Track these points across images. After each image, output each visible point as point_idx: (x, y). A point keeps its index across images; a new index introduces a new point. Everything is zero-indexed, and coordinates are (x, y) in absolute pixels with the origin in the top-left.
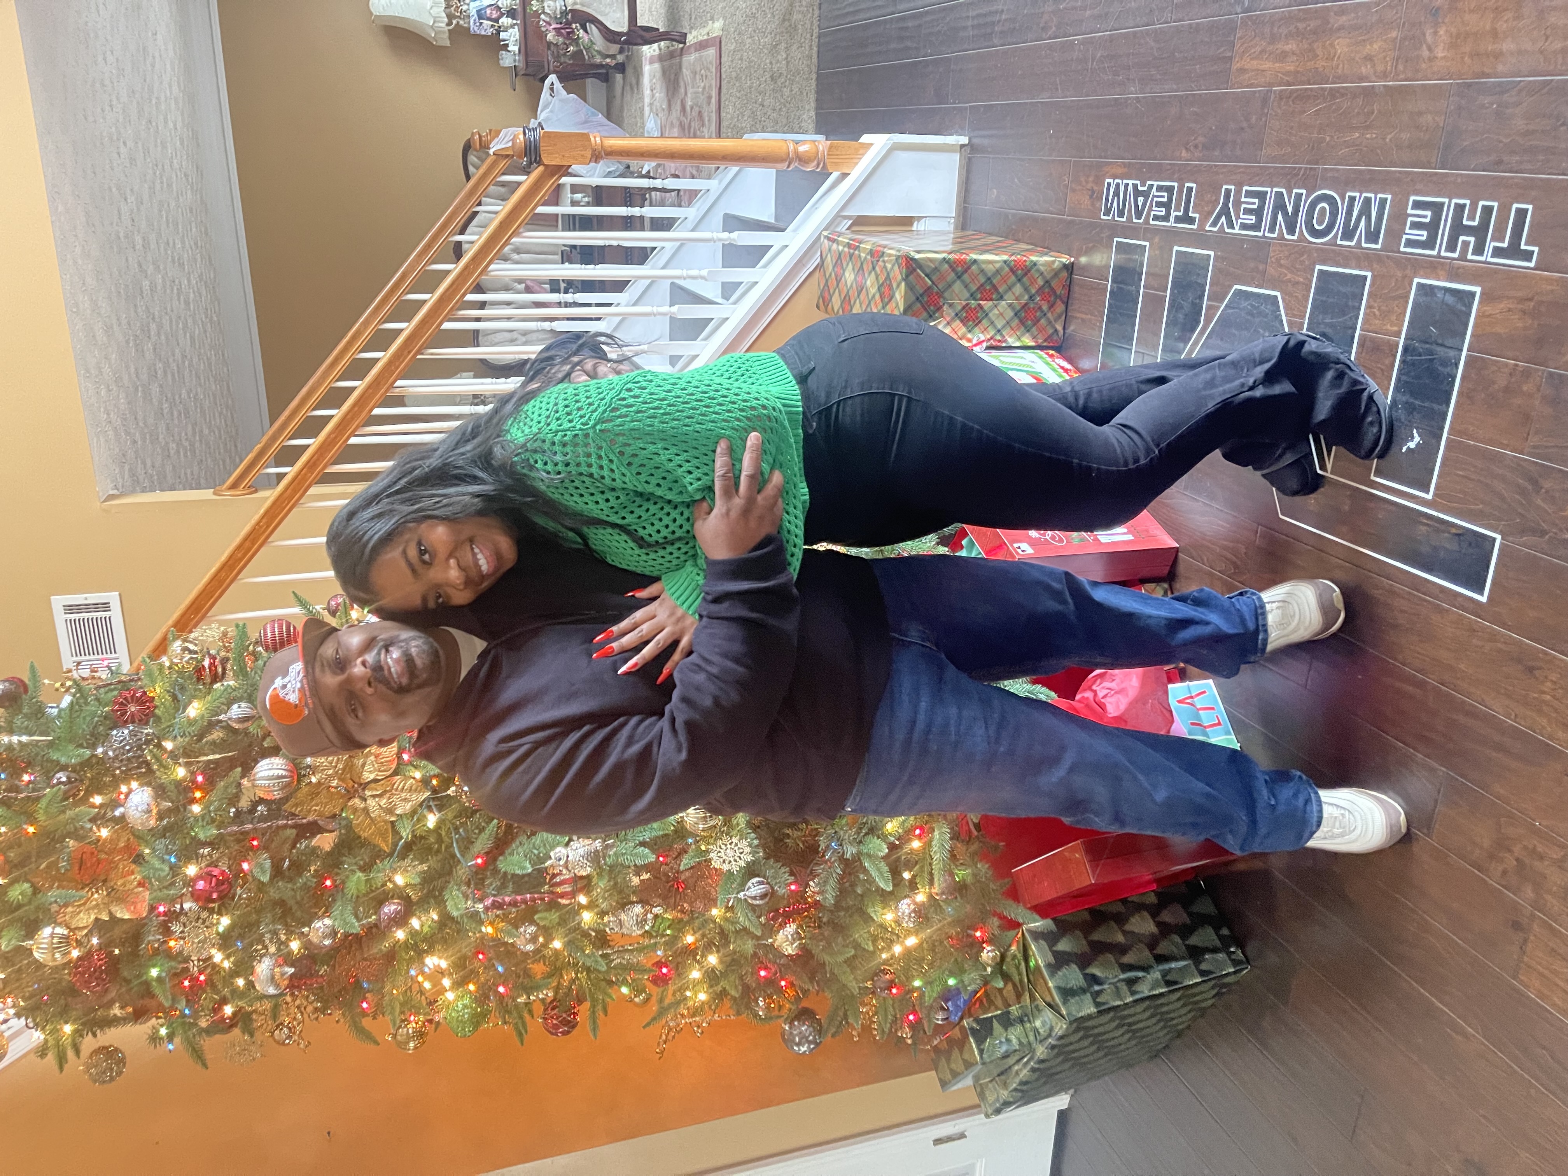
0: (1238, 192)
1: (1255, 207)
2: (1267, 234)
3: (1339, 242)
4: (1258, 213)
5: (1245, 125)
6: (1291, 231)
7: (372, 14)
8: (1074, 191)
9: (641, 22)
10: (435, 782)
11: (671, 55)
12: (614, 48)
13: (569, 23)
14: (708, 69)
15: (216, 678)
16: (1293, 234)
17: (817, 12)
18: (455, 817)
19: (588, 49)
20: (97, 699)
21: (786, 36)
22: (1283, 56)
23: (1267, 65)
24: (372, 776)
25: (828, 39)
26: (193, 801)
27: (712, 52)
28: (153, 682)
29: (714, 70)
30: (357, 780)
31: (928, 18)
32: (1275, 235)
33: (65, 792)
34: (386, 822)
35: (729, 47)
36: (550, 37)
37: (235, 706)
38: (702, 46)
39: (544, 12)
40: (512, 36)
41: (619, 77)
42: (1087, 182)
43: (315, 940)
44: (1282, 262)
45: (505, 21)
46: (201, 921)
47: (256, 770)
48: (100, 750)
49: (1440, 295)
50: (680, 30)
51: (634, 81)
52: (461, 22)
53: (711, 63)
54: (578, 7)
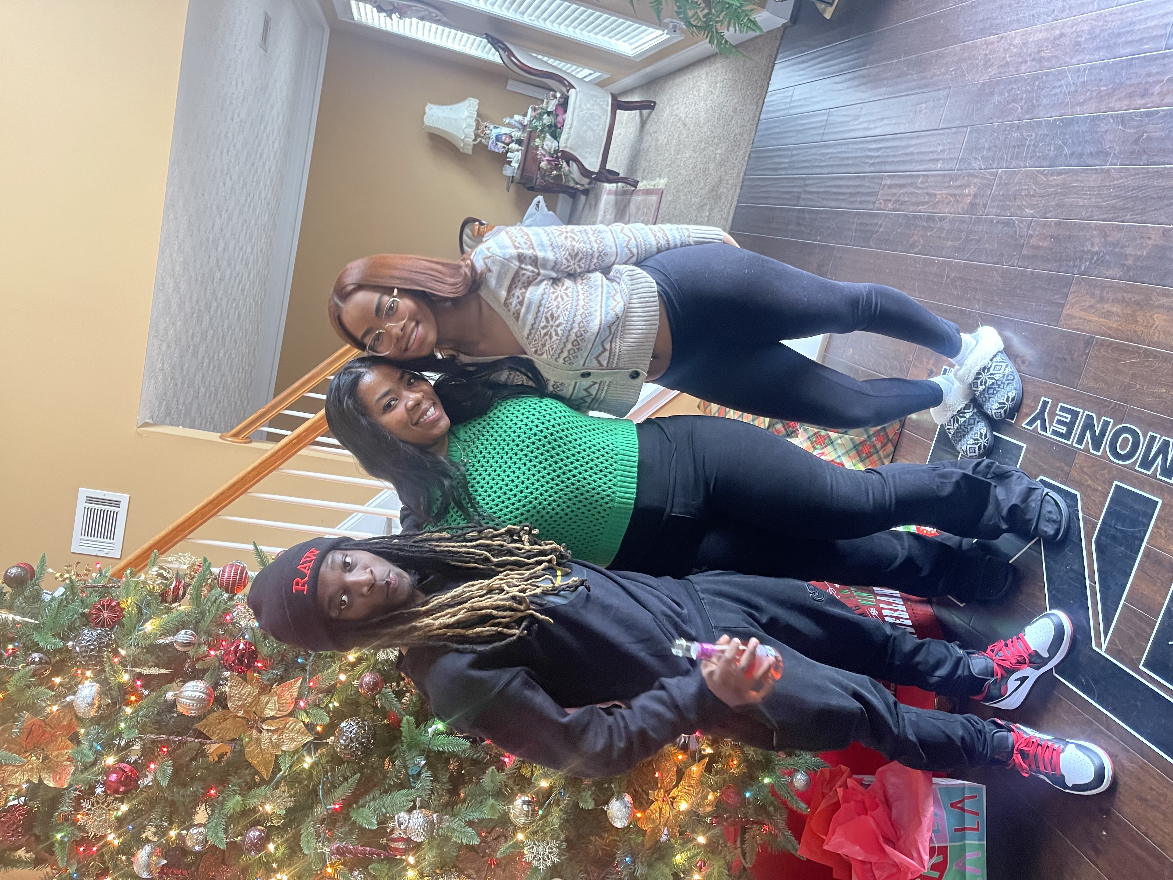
0: (1055, 405)
1: (1068, 421)
2: (1074, 444)
3: (1137, 468)
4: (1070, 426)
5: (1068, 357)
6: (1097, 447)
7: (424, 123)
8: (915, 366)
9: (608, 167)
10: (319, 729)
11: (625, 193)
12: (585, 181)
13: (557, 158)
14: (649, 209)
15: (176, 599)
16: (1098, 451)
17: (738, 191)
18: (327, 762)
19: (566, 176)
20: (82, 601)
21: (712, 201)
22: (1108, 315)
23: (1094, 318)
24: (271, 714)
25: (743, 211)
26: (128, 703)
27: (654, 198)
28: (128, 595)
29: (653, 211)
30: (258, 713)
31: (823, 216)
32: (1082, 447)
33: (35, 671)
34: (271, 754)
35: (668, 197)
36: (543, 164)
37: (183, 632)
38: (648, 192)
39: (542, 148)
40: (516, 156)
41: (583, 198)
42: (928, 363)
43: (189, 843)
44: (1085, 469)
45: (514, 146)
46: (106, 804)
47: (183, 689)
48: (70, 643)
50: (634, 177)
51: (593, 203)
52: (483, 141)
53: (652, 205)
54: (567, 150)
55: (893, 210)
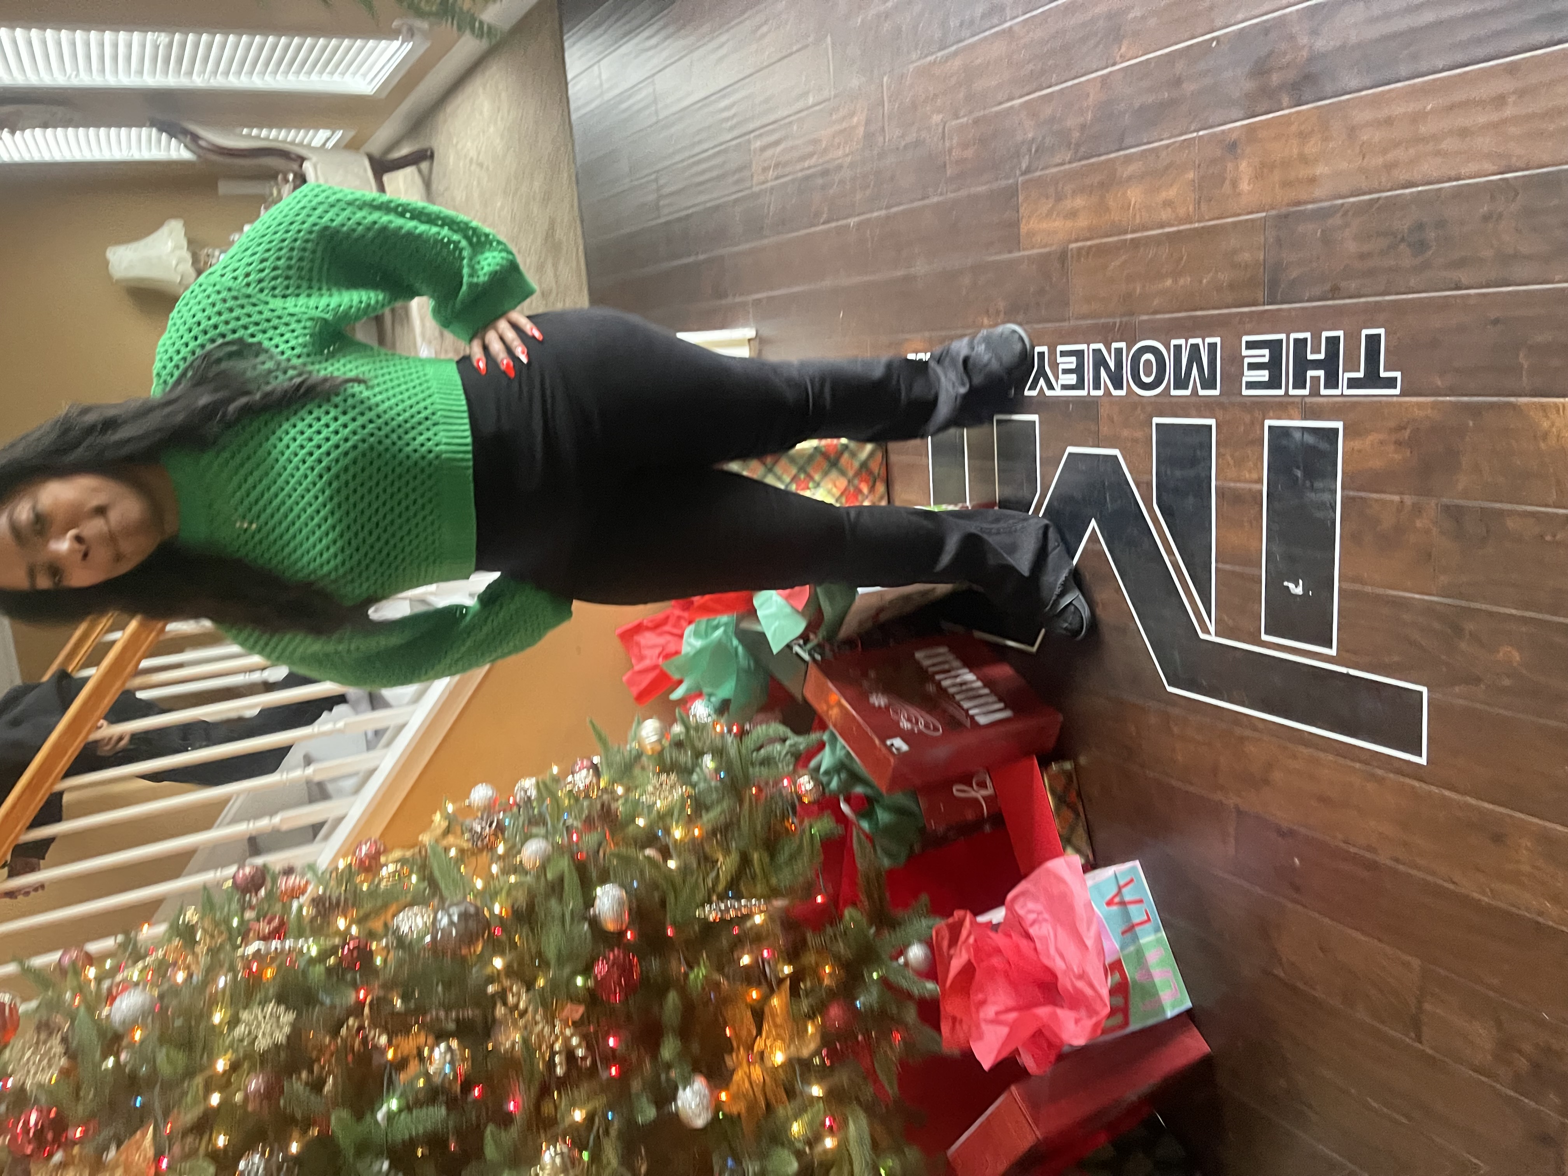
0: (1053, 353)
1: (1074, 366)
2: (1093, 393)
3: (1173, 392)
4: (1079, 370)
5: (1046, 286)
6: (1118, 385)
7: (112, 277)
16: (1121, 389)
23: (1058, 224)
31: (695, 219)
32: (1101, 393)
44: (1116, 420)
49: (1297, 435)
55: (777, 178)
